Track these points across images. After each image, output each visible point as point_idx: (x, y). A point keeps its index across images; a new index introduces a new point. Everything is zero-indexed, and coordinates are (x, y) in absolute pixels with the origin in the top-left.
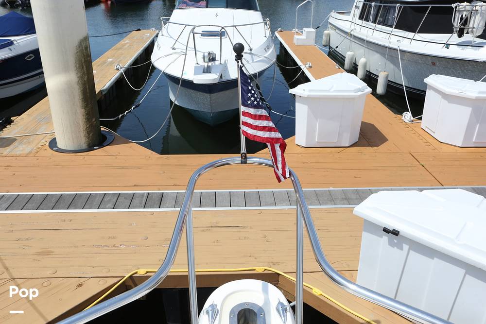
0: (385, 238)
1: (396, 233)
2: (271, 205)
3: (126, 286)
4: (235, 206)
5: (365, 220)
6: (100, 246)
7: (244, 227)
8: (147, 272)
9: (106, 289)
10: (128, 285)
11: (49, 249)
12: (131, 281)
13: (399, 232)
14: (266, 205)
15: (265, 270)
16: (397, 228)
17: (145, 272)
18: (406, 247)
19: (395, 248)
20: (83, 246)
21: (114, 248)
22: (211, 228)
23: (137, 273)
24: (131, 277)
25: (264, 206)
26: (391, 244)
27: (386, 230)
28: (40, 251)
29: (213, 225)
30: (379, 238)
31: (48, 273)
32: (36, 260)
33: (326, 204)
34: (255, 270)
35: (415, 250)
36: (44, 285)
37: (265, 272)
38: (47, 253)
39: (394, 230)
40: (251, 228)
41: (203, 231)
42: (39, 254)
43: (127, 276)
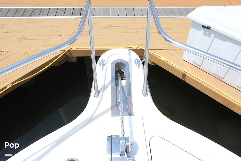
0: (202, 31)
1: (209, 28)
2: (140, 15)
3: (66, 55)
4: (120, 15)
5: (193, 21)
6: (51, 36)
7: (126, 26)
8: (77, 48)
9: (57, 56)
10: (67, 55)
11: (24, 37)
12: (69, 53)
13: (210, 27)
14: (137, 15)
15: (137, 48)
16: (210, 25)
17: (76, 48)
18: (213, 36)
19: (207, 36)
20: (42, 35)
21: (58, 36)
22: (108, 27)
23: (71, 49)
24: (69, 51)
25: (136, 16)
26: (205, 34)
27: (204, 27)
28: (20, 38)
29: (109, 25)
30: (199, 31)
31: (26, 49)
32: (19, 42)
33: (170, 15)
34: (132, 48)
35: (217, 38)
36: (25, 54)
37: (137, 49)
38: (23, 39)
39: (208, 26)
40: (129, 26)
41: (104, 28)
42: (19, 39)
43: (67, 50)
